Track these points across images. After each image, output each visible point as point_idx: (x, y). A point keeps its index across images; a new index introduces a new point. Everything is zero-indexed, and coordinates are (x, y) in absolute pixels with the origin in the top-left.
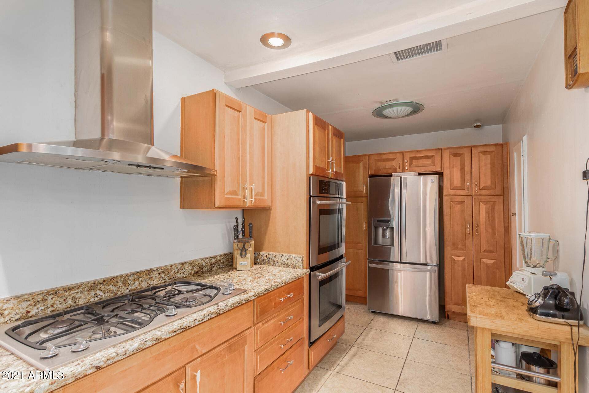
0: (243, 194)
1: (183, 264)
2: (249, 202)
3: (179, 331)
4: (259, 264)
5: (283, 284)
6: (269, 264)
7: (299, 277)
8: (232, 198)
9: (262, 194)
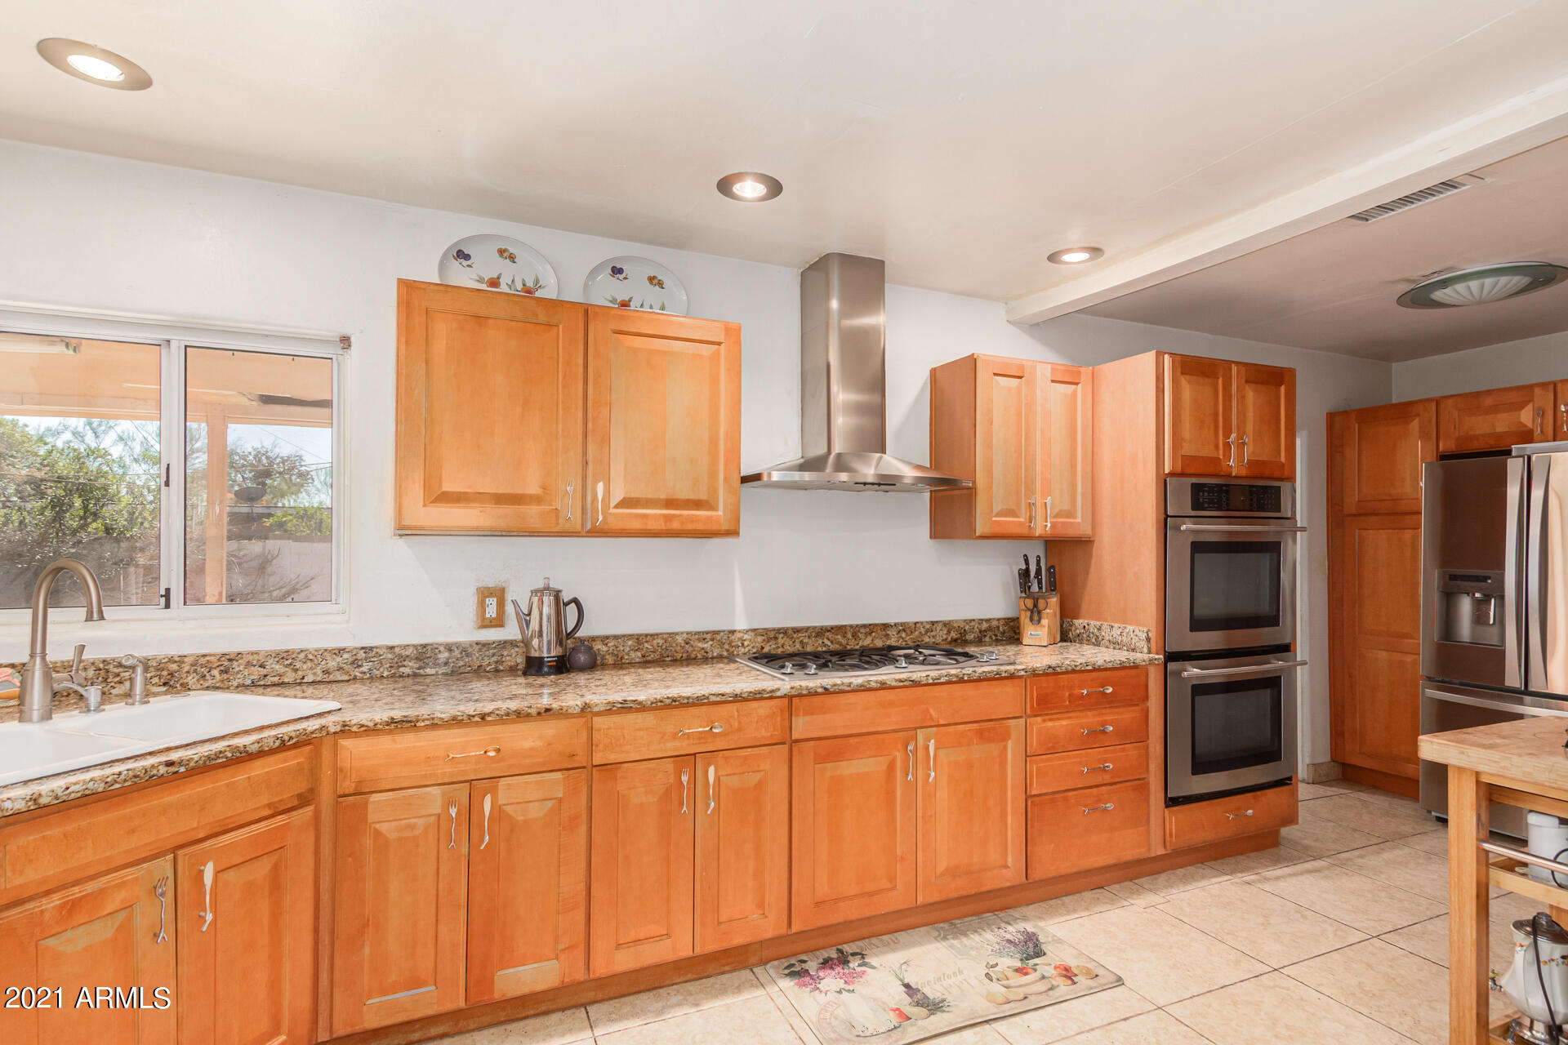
0: (1028, 514)
1: (933, 623)
2: (1043, 526)
3: (907, 683)
4: (1071, 641)
5: (1090, 668)
6: (1089, 642)
7: (1132, 664)
8: (1006, 522)
9: (1071, 514)
